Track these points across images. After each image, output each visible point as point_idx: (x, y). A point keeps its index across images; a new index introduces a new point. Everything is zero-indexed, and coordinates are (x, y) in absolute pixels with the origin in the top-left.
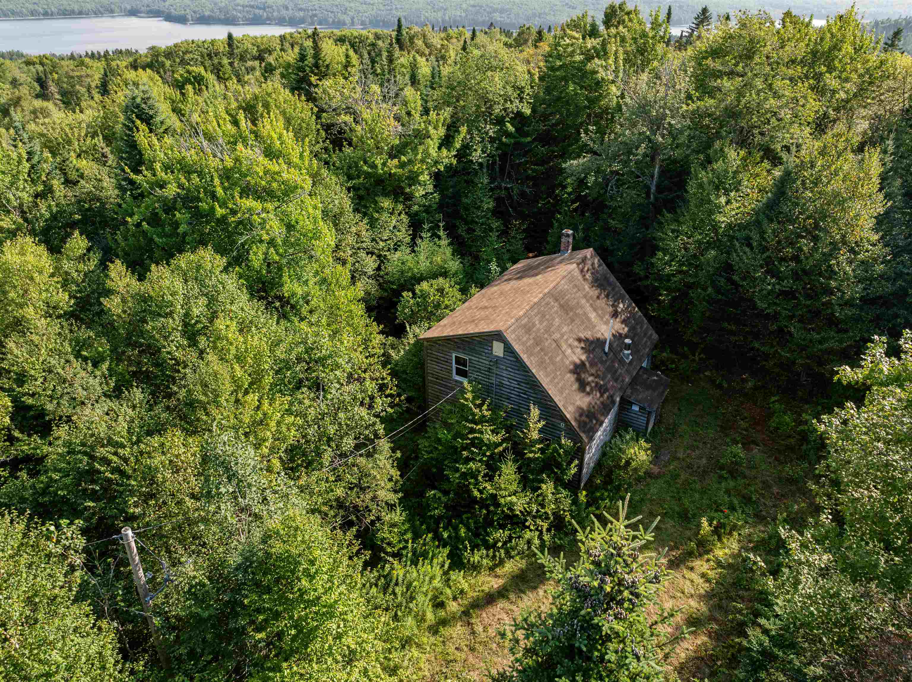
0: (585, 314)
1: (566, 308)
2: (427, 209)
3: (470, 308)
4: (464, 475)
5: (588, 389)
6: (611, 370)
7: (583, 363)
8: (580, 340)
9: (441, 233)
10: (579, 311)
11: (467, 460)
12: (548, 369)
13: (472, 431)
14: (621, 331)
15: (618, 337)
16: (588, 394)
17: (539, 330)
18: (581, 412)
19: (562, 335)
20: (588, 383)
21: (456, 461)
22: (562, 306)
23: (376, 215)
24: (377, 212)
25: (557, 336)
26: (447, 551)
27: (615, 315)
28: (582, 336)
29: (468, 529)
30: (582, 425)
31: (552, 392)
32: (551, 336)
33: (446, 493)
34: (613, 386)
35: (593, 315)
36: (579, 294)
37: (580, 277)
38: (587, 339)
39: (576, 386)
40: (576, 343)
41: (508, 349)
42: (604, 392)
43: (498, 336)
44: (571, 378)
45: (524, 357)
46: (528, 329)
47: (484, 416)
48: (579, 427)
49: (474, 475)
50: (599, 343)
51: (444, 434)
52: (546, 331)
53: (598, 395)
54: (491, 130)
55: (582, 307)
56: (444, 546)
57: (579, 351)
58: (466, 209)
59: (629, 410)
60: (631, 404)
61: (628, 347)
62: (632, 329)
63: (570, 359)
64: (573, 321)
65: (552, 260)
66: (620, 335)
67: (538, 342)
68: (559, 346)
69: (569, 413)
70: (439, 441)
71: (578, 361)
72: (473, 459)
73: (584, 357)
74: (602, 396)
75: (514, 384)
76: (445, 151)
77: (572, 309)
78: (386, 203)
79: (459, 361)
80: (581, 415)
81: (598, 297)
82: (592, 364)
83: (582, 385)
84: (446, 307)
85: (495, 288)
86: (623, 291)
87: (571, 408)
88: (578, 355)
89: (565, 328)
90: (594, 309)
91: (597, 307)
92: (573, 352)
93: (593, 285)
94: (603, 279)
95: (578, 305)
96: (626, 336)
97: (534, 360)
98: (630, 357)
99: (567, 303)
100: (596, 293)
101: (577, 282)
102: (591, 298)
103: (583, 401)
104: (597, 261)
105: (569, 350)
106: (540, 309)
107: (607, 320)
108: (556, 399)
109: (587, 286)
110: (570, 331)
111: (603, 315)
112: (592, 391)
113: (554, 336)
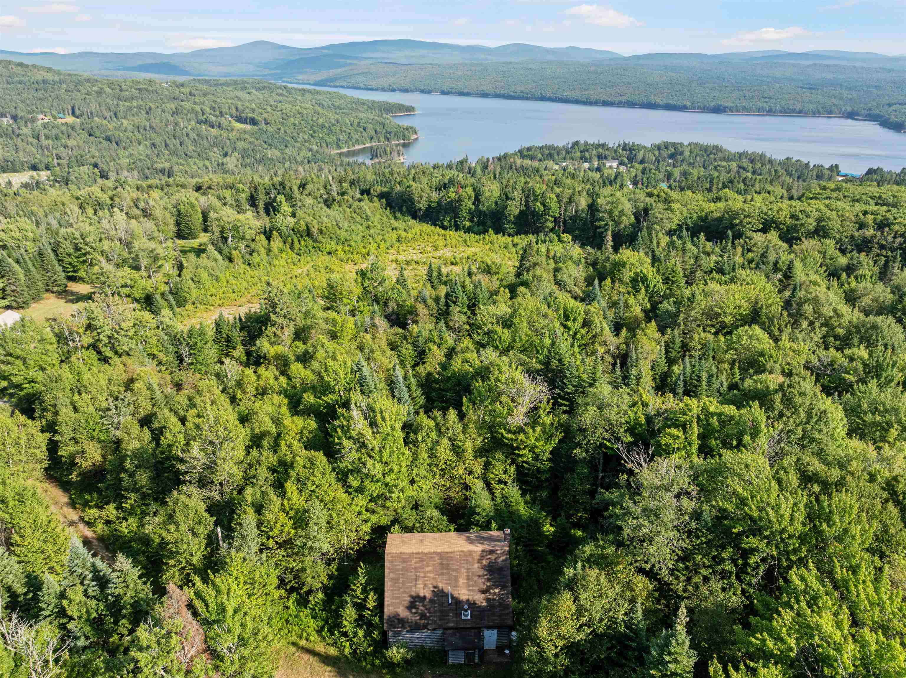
0: (457, 577)
1: (445, 567)
5: (414, 611)
6: (444, 613)
7: (425, 597)
8: (436, 587)
10: (454, 574)
12: (397, 585)
14: (477, 602)
15: (472, 603)
16: (411, 612)
17: (411, 565)
18: (397, 616)
19: (425, 577)
20: (418, 609)
22: (442, 564)
25: (420, 575)
27: (483, 592)
28: (440, 585)
30: (390, 620)
31: (388, 594)
32: (416, 572)
35: (462, 581)
36: (465, 566)
37: (477, 558)
38: (442, 590)
39: (406, 603)
40: (431, 586)
42: (424, 619)
44: (408, 598)
45: (387, 571)
46: (404, 561)
48: (387, 619)
52: (415, 568)
53: (418, 618)
55: (458, 573)
57: (428, 591)
62: (491, 607)
63: (417, 590)
64: (442, 574)
67: (405, 570)
68: (416, 580)
69: (388, 610)
71: (422, 594)
73: (428, 595)
74: (420, 619)
77: (448, 569)
80: (395, 617)
81: (479, 576)
82: (431, 602)
83: (411, 606)
86: (509, 585)
87: (391, 609)
88: (427, 593)
89: (432, 575)
90: (468, 578)
91: (472, 580)
92: (424, 589)
93: (484, 568)
94: (498, 569)
95: (456, 570)
96: (479, 607)
97: (392, 575)
98: (469, 617)
99: (448, 565)
100: (481, 572)
101: (470, 559)
102: (473, 573)
103: (403, 613)
104: (504, 558)
105: (422, 586)
106: (423, 557)
107: (473, 590)
108: (386, 599)
109: (476, 566)
110: (434, 578)
111: (473, 586)
112: (415, 613)
113: (418, 574)
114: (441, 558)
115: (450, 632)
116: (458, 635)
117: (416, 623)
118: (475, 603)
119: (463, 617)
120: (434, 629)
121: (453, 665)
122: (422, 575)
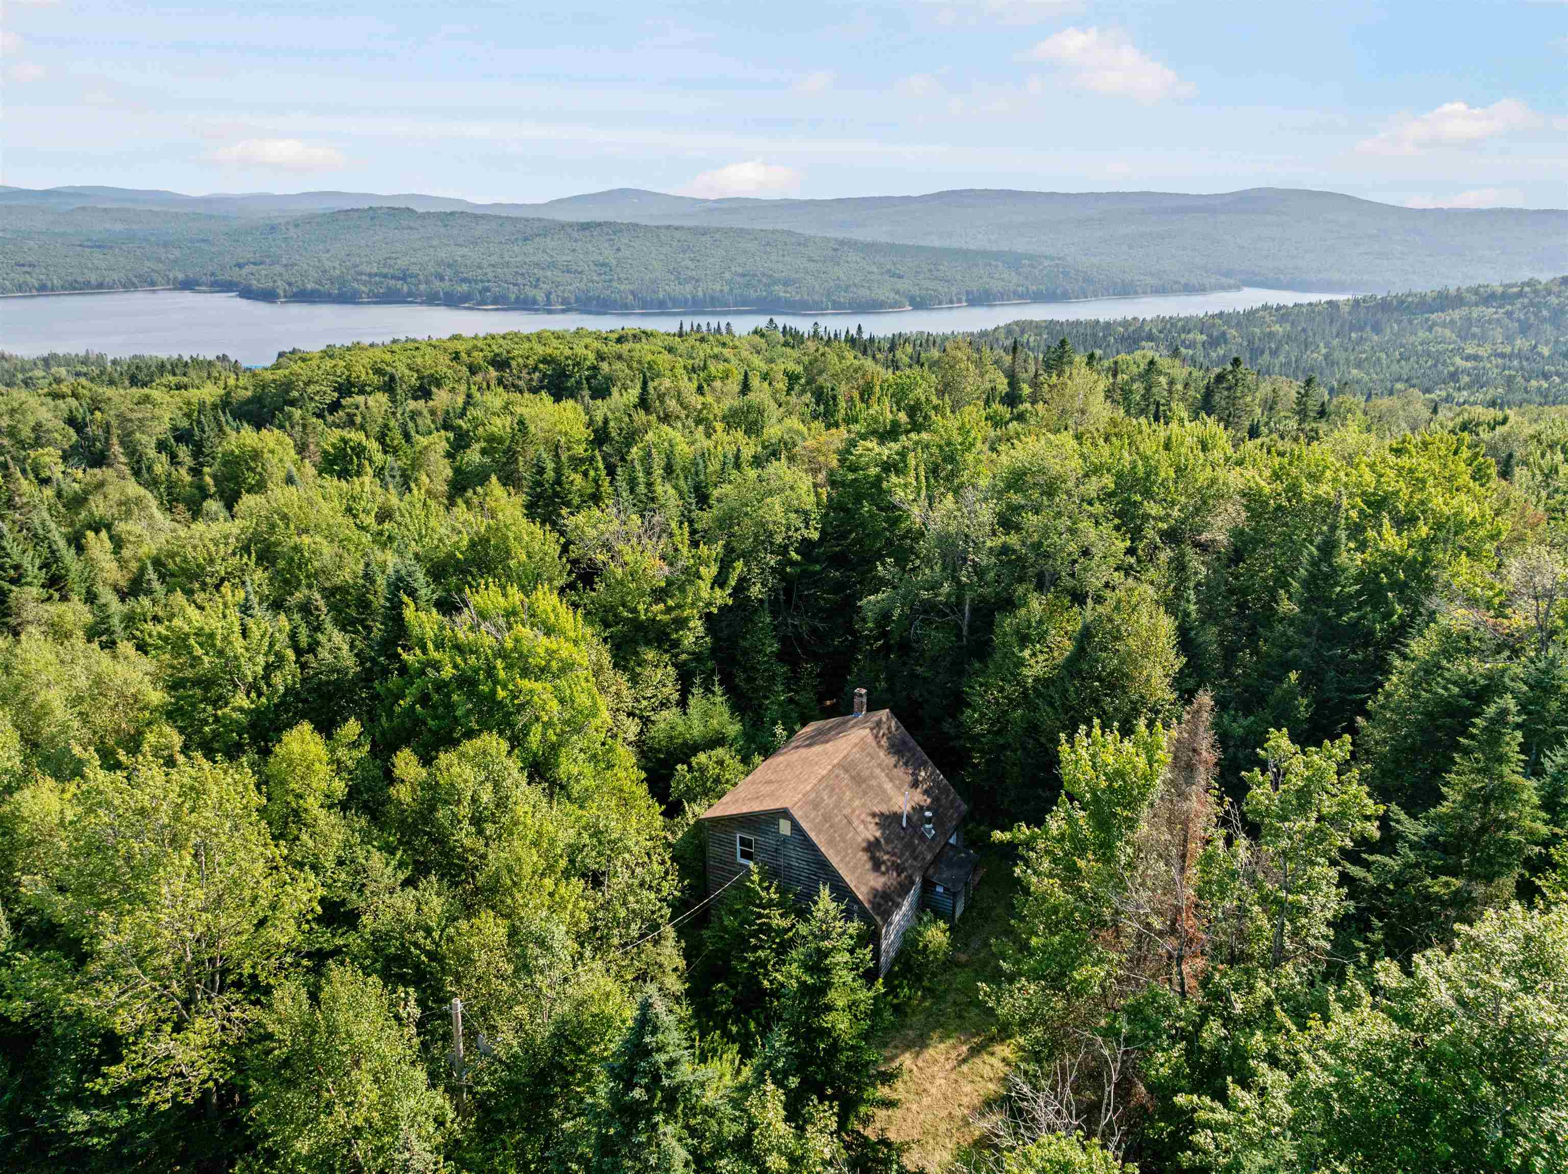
0: (880, 786)
1: (859, 780)
2: (697, 657)
3: (753, 783)
4: (753, 965)
5: (883, 868)
6: (909, 846)
7: (877, 839)
8: (874, 815)
9: (717, 689)
10: (873, 782)
11: (755, 949)
12: (839, 848)
13: (760, 916)
14: (922, 804)
15: (919, 809)
16: (884, 874)
17: (828, 805)
18: (875, 893)
19: (853, 811)
20: (884, 862)
21: (743, 951)
22: (853, 778)
23: (638, 670)
24: (639, 665)
25: (847, 811)
26: (736, 1047)
27: (915, 784)
28: (877, 810)
29: (758, 1024)
30: (876, 906)
31: (843, 872)
32: (841, 811)
33: (733, 986)
34: (911, 866)
35: (888, 786)
36: (873, 763)
37: (874, 744)
38: (882, 814)
39: (869, 866)
40: (869, 819)
41: (796, 827)
42: (902, 872)
43: (784, 813)
44: (864, 857)
45: (812, 835)
46: (816, 805)
47: (771, 900)
48: (873, 908)
49: (763, 963)
50: (897, 817)
51: (729, 921)
52: (835, 807)
53: (895, 874)
54: (772, 560)
55: (875, 778)
56: (734, 1042)
57: (872, 827)
58: (745, 652)
59: (934, 891)
60: (935, 885)
61: (929, 821)
62: (936, 800)
63: (863, 836)
64: (865, 793)
65: (845, 723)
66: (921, 807)
67: (827, 818)
68: (850, 823)
69: (862, 894)
70: (725, 929)
71: (872, 839)
72: (762, 948)
73: (878, 834)
74: (899, 875)
75: (803, 865)
76: (718, 592)
77: (864, 781)
78: (650, 655)
79: (743, 842)
80: (875, 896)
81: (895, 766)
82: (887, 843)
83: (877, 865)
84: (727, 781)
85: (781, 758)
86: (926, 757)
87: (864, 889)
88: (872, 832)
89: (857, 803)
90: (890, 779)
91: (894, 777)
92: (866, 828)
93: (889, 752)
94: (901, 745)
95: (871, 776)
96: (928, 808)
98: (932, 831)
99: (859, 775)
100: (893, 760)
101: (870, 750)
102: (887, 767)
103: (878, 882)
104: (894, 725)
105: (862, 826)
106: (829, 783)
107: (906, 791)
108: (847, 880)
109: (882, 754)
110: (862, 805)
111: (902, 785)
112: (887, 871)
113: (845, 812)
114: (847, 771)
116: (942, 866)
117: (896, 886)
119: (929, 837)
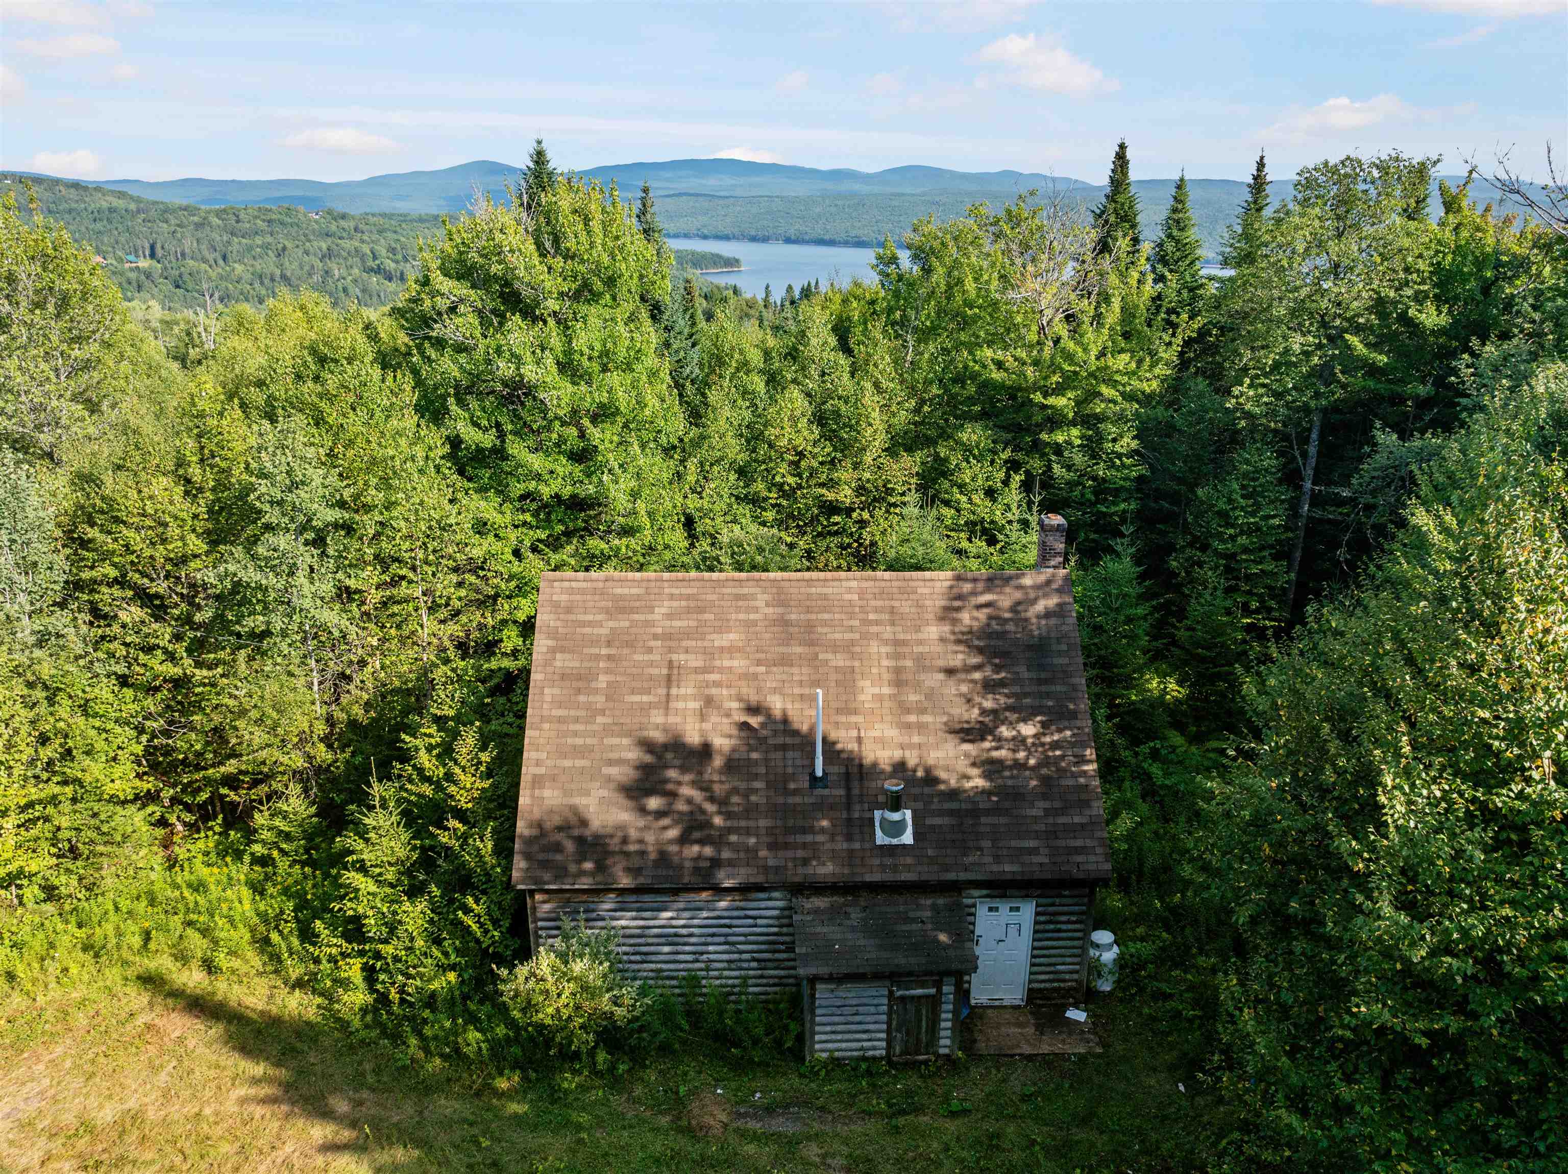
0: (850, 673)
1: (794, 631)
5: (654, 803)
6: (792, 817)
7: (705, 751)
8: (755, 708)
10: (838, 660)
12: (582, 698)
14: (943, 775)
16: (643, 810)
17: (648, 624)
18: (573, 824)
19: (705, 670)
20: (672, 795)
28: (777, 704)
30: (545, 844)
32: (670, 650)
34: (750, 849)
35: (872, 688)
36: (888, 632)
37: (934, 604)
38: (785, 721)
39: (623, 773)
40: (739, 707)
42: (701, 842)
46: (620, 608)
48: (529, 841)
52: (667, 636)
53: (673, 833)
55: (856, 657)
57: (722, 722)
62: (1006, 795)
63: (672, 720)
64: (785, 661)
66: (933, 780)
68: (669, 681)
69: (537, 801)
71: (693, 738)
74: (684, 840)
77: (812, 643)
80: (564, 827)
81: (950, 672)
83: (643, 785)
86: (1082, 708)
87: (552, 797)
89: (738, 663)
90: (899, 680)
91: (917, 686)
92: (703, 717)
93: (965, 639)
94: (1030, 647)
95: (848, 648)
96: (954, 794)
97: (562, 661)
98: (907, 838)
99: (810, 627)
100: (958, 659)
101: (905, 606)
102: (919, 659)
104: (1052, 602)
105: (694, 705)
107: (921, 727)
108: (529, 755)
109: (933, 631)
110: (745, 676)
111: (923, 711)
112: (660, 814)
113: (679, 658)
114: (781, 602)
115: (820, 902)
116: (856, 915)
117: (663, 858)
118: (931, 780)
119: (881, 838)
120: (745, 890)
121: (836, 1063)
122: (695, 661)
